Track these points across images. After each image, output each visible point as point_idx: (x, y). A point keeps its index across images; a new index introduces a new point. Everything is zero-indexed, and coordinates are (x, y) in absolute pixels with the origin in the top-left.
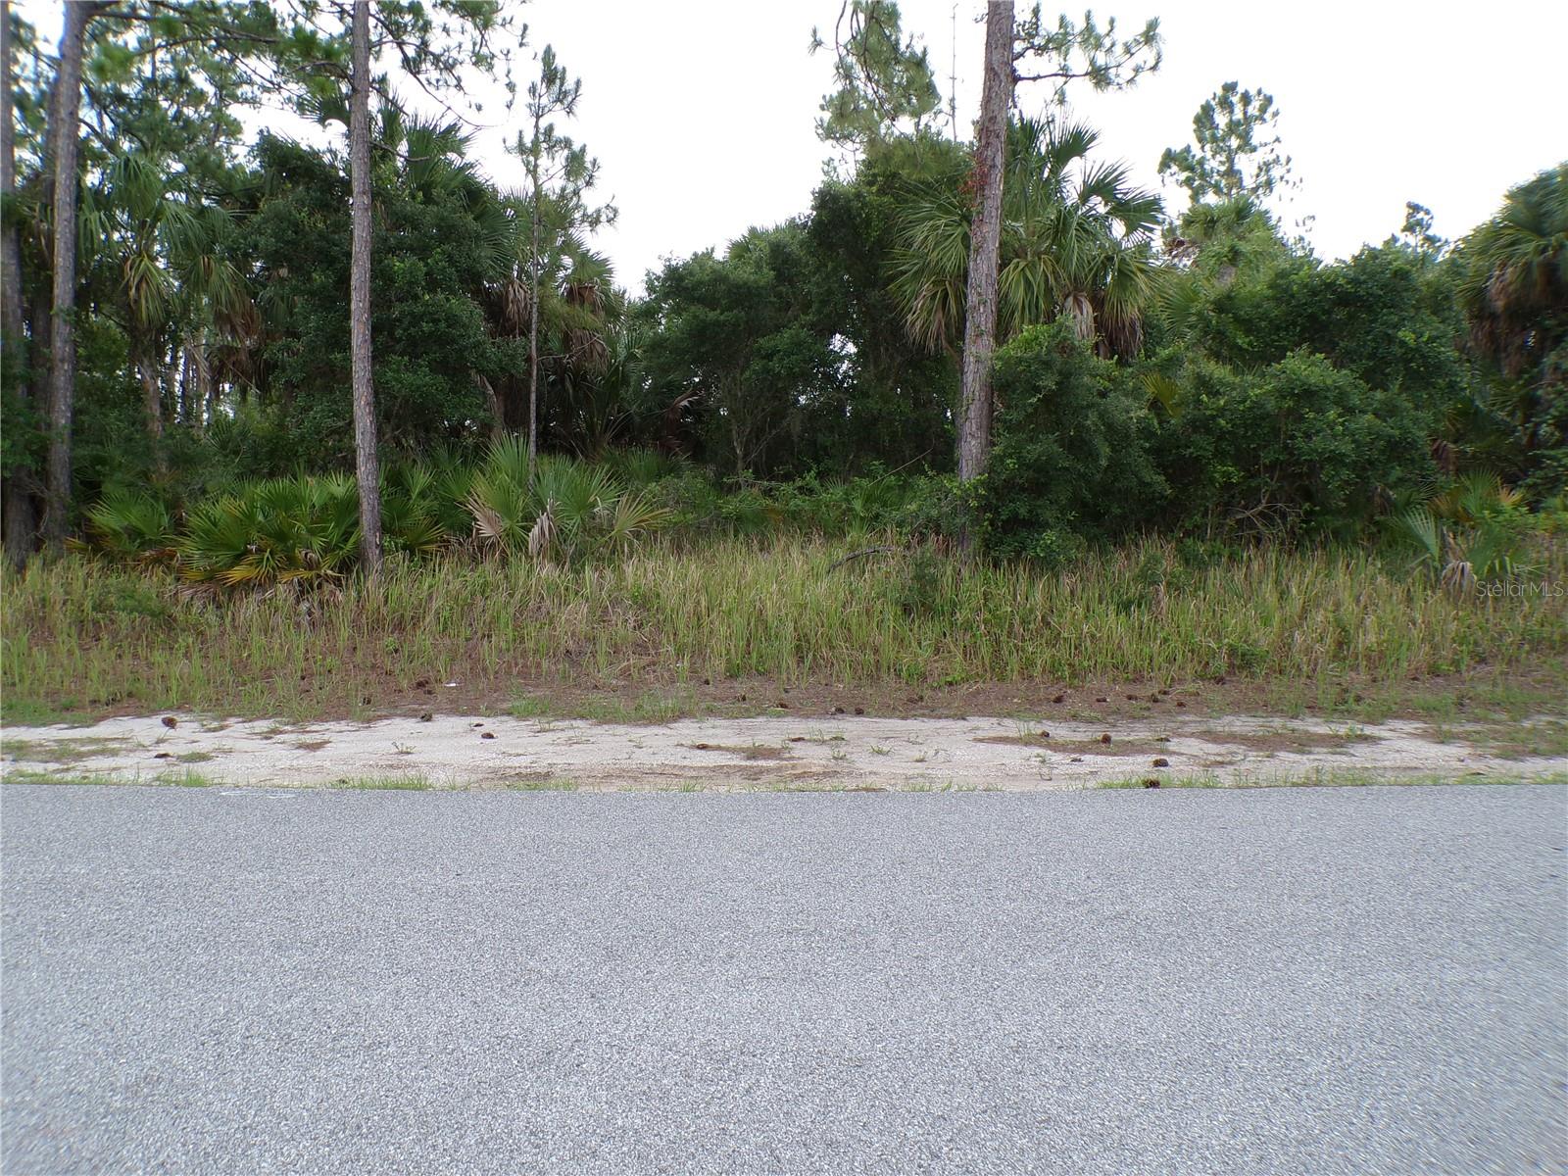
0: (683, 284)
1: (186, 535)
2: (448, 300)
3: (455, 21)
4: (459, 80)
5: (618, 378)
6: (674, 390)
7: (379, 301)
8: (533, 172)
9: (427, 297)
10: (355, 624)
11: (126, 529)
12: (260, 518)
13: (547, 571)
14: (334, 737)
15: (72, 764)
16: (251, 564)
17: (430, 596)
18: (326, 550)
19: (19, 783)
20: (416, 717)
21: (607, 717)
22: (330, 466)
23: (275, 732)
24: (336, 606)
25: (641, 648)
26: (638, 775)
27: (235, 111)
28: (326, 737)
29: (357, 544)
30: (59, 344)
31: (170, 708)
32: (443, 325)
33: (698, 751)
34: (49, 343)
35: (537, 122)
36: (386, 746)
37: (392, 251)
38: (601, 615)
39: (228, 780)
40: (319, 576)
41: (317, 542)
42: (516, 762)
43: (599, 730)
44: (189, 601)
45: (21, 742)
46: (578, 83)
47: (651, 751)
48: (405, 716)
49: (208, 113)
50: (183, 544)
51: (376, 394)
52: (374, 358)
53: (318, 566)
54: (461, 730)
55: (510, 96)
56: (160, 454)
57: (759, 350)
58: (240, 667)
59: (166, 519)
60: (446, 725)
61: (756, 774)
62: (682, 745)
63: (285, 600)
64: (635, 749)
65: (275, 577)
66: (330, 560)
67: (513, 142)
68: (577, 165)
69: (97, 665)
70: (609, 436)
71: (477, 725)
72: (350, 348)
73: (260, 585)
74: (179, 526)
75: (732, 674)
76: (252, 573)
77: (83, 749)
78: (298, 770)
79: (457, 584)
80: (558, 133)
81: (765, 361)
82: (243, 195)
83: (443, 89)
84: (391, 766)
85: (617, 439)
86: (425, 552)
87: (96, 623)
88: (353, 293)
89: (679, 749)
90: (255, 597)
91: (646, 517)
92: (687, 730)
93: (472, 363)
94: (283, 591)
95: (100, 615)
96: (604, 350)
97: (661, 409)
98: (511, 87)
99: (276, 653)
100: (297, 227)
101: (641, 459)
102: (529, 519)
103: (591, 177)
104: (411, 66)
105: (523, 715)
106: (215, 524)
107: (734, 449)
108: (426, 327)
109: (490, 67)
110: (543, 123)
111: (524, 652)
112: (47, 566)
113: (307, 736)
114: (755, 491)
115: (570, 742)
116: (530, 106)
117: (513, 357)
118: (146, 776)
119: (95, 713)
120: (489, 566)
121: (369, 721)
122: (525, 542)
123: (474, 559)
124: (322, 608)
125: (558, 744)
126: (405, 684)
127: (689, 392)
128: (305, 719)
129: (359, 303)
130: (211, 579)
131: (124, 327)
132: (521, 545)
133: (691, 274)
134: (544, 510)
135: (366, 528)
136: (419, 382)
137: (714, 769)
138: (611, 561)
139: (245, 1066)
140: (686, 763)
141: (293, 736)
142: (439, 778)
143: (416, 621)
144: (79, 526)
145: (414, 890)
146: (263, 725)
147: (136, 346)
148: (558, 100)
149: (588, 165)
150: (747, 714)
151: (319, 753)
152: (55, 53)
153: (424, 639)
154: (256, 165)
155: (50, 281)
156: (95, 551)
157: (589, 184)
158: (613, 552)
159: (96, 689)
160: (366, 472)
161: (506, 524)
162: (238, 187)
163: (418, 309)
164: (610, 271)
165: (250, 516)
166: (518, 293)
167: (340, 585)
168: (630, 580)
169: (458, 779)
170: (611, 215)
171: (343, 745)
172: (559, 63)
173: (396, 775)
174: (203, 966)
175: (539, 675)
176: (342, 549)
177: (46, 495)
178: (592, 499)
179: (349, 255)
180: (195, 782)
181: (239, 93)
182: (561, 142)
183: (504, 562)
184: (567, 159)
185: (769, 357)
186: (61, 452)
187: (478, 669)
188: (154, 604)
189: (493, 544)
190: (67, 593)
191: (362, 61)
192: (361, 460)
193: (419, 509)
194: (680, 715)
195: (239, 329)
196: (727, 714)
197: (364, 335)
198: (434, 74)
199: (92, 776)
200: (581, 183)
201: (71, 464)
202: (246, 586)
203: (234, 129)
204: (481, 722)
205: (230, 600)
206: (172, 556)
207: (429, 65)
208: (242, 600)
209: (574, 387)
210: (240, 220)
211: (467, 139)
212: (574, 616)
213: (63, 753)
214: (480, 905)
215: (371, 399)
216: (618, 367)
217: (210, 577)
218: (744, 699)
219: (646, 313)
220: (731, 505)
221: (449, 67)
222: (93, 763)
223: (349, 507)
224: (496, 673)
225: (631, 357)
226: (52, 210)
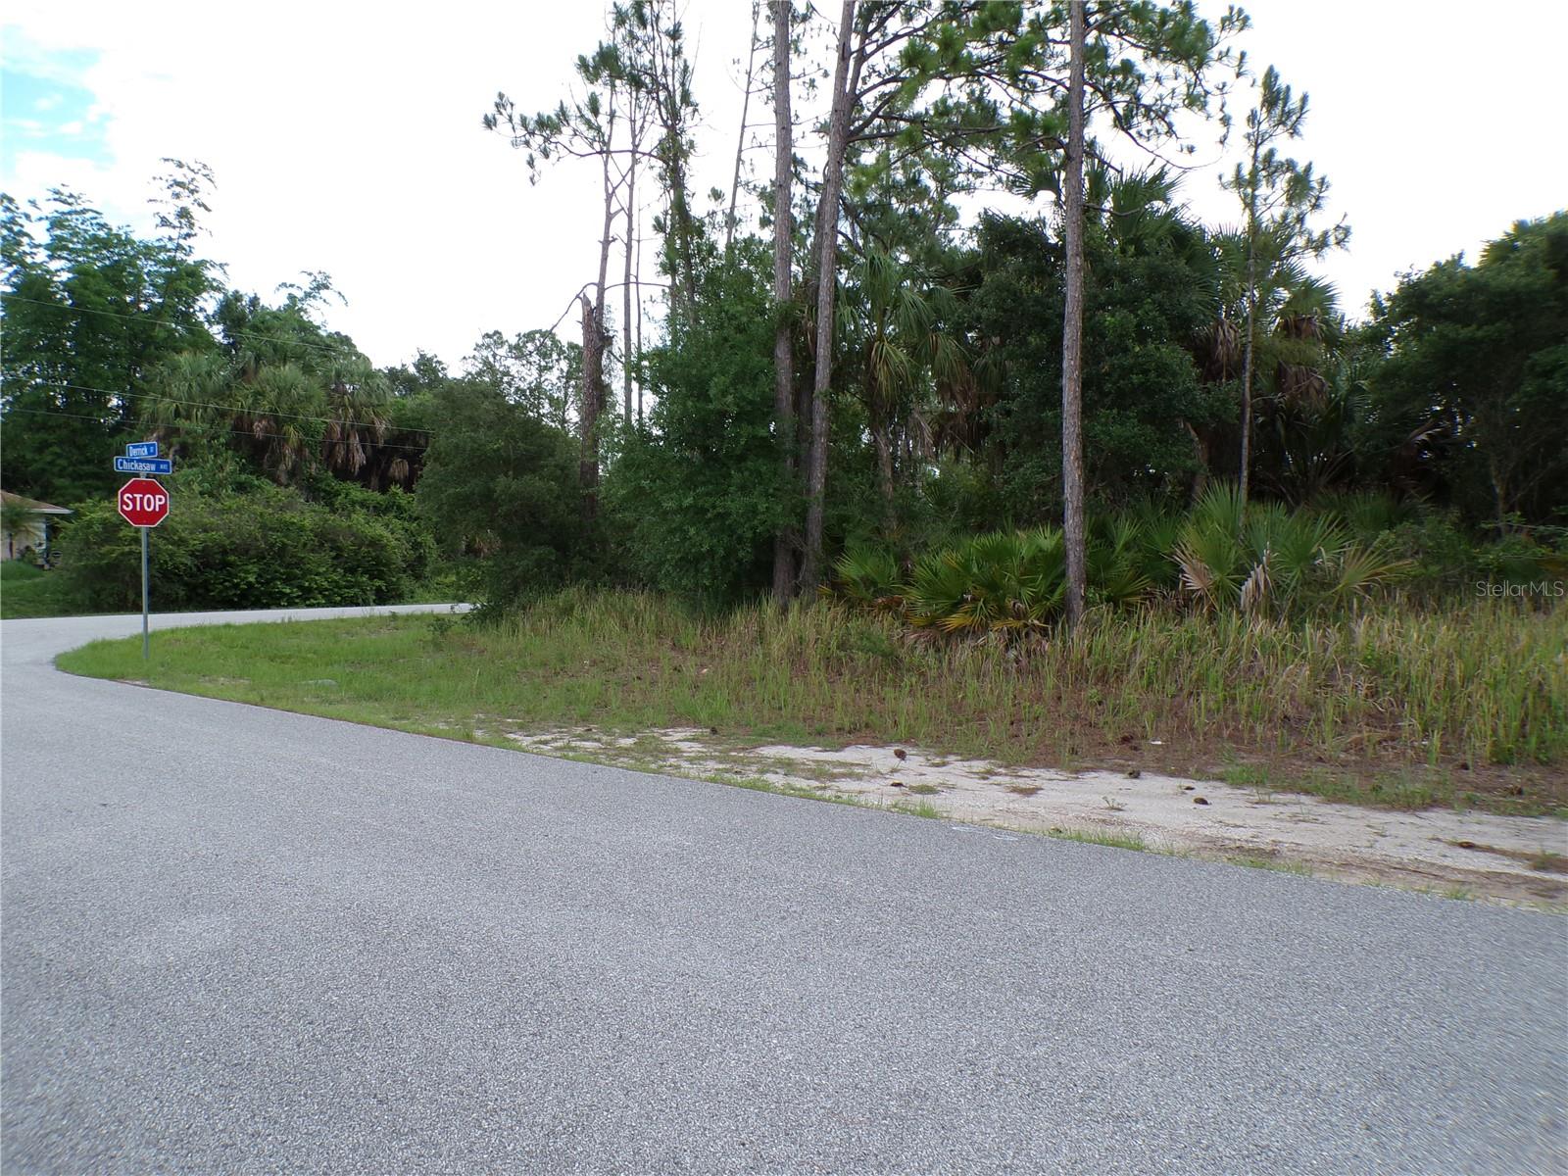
0: (1427, 301)
1: (910, 584)
2: (1158, 349)
3: (1167, 69)
4: (1170, 125)
5: (1339, 414)
6: (1408, 422)
7: (1090, 356)
8: (1250, 203)
9: (1137, 349)
10: (1060, 674)
11: (862, 578)
12: (975, 570)
13: (1260, 626)
14: (1046, 785)
15: (828, 784)
16: (966, 613)
17: (1134, 649)
18: (1035, 600)
19: (790, 795)
20: (1123, 772)
21: (1338, 796)
22: (1034, 519)
23: (991, 773)
24: (1043, 656)
25: (1375, 719)
26: (1384, 869)
27: (953, 199)
28: (1038, 783)
29: (1063, 594)
30: (818, 422)
31: (899, 741)
32: (1153, 375)
33: (1461, 850)
34: (811, 421)
35: (1256, 152)
36: (1097, 800)
37: (1102, 307)
38: (1325, 677)
39: (955, 816)
40: (1026, 625)
41: (1027, 592)
42: (1235, 834)
43: (1328, 809)
44: (914, 645)
45: (789, 759)
46: (1304, 99)
47: (1399, 841)
48: (1113, 770)
49: (930, 206)
50: (908, 593)
51: (1084, 448)
52: (1083, 412)
53: (1025, 616)
54: (1169, 791)
55: (1225, 130)
56: (891, 512)
57: (1532, 367)
58: (956, 707)
59: (895, 569)
60: (1154, 784)
61: (1549, 889)
62: (1438, 840)
63: (996, 647)
64: (1378, 838)
65: (987, 625)
66: (1037, 610)
67: (1229, 176)
68: (1302, 187)
69: (840, 697)
70: (1324, 480)
71: (1188, 788)
72: (1061, 405)
73: (974, 632)
74: (906, 577)
75: (1502, 759)
76: (968, 621)
77: (835, 771)
78: (1015, 813)
79: (1161, 639)
80: (1280, 157)
81: (1541, 380)
82: (966, 274)
83: (1154, 139)
84: (1104, 821)
85: (1334, 482)
86: (1129, 604)
87: (839, 659)
88: (1065, 352)
89: (1435, 844)
90: (969, 643)
91: (1381, 570)
92: (1440, 821)
93: (1181, 411)
94: (993, 639)
95: (843, 653)
96: (1323, 385)
97: (1391, 445)
98: (1226, 121)
99: (988, 697)
100: (1016, 295)
101: (1369, 502)
102: (1243, 572)
103: (1318, 198)
104: (1123, 122)
105: (1237, 783)
106: (936, 575)
107: (1492, 487)
108: (1135, 379)
109: (1203, 106)
110: (1263, 151)
111: (1236, 713)
112: (804, 609)
113: (1020, 780)
114: (1522, 537)
115: (1296, 819)
116: (1248, 136)
117: (1224, 402)
118: (887, 802)
119: (841, 740)
120: (1195, 622)
121: (1077, 772)
122: (1236, 598)
123: (1179, 613)
124: (1029, 656)
125: (1282, 820)
126: (1110, 737)
127: (1427, 425)
128: (1017, 763)
129: (1070, 361)
130: (931, 625)
131: (866, 403)
132: (1232, 599)
133: (1437, 288)
134: (1260, 562)
135: (1072, 580)
136: (1128, 434)
137: (1489, 875)
138: (1337, 619)
139: (1000, 1103)
140: (1447, 862)
141: (1007, 779)
142: (1154, 840)
143: (1120, 674)
144: (826, 574)
145: (1145, 958)
146: (980, 765)
147: (874, 420)
148: (1281, 122)
149: (1315, 185)
150: (1526, 811)
151: (1031, 799)
152: (820, 179)
153: (1129, 692)
154: (973, 244)
155: (814, 369)
156: (839, 598)
157: (1315, 206)
158: (1338, 608)
159: (839, 718)
160: (1073, 525)
161: (1217, 576)
162: (958, 268)
163: (1129, 361)
164: (1331, 299)
165: (966, 567)
166: (1229, 334)
167: (1046, 635)
168: (1361, 641)
169: (1175, 845)
170: (1341, 236)
171: (1053, 793)
172: (1282, 83)
173: (1111, 831)
174: (953, 993)
175: (1253, 741)
176: (1048, 599)
177: (805, 549)
178: (1314, 550)
179: (1062, 316)
180: (928, 814)
181: (956, 182)
182: (1282, 165)
183: (1212, 617)
184: (1289, 182)
185: (1548, 373)
186: (816, 512)
187: (1184, 729)
188: (885, 646)
189: (1201, 598)
190: (818, 633)
191: (1077, 128)
192: (1069, 513)
193: (1124, 563)
194: (1431, 803)
195: (958, 397)
196: (1497, 808)
197: (1075, 392)
198: (1145, 126)
199: (845, 797)
200: (1306, 207)
201: (823, 523)
202: (962, 633)
203: (951, 216)
204: (1192, 785)
205: (947, 646)
206: (899, 603)
207: (1140, 118)
208: (957, 646)
209: (1286, 429)
210: (964, 296)
211: (1172, 185)
212: (1294, 679)
213: (819, 773)
214: (1219, 989)
215: (1079, 453)
216: (1338, 403)
217: (932, 624)
218: (1520, 792)
219: (1374, 337)
220: (1492, 554)
221: (1162, 116)
222: (846, 785)
223: (1058, 557)
224: (1205, 734)
225: (1356, 390)
226: (817, 310)
